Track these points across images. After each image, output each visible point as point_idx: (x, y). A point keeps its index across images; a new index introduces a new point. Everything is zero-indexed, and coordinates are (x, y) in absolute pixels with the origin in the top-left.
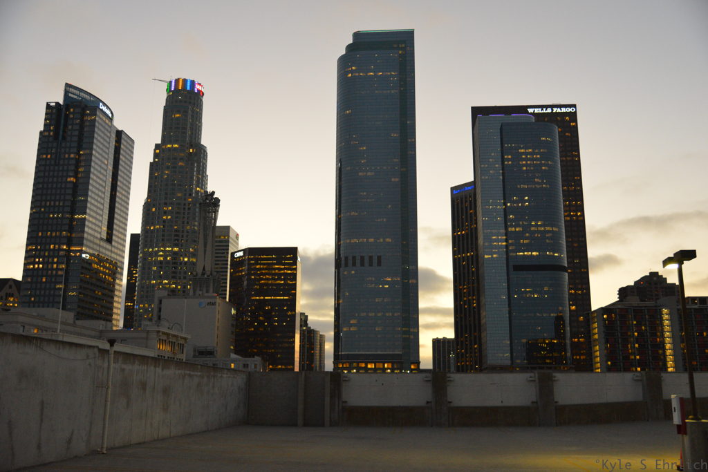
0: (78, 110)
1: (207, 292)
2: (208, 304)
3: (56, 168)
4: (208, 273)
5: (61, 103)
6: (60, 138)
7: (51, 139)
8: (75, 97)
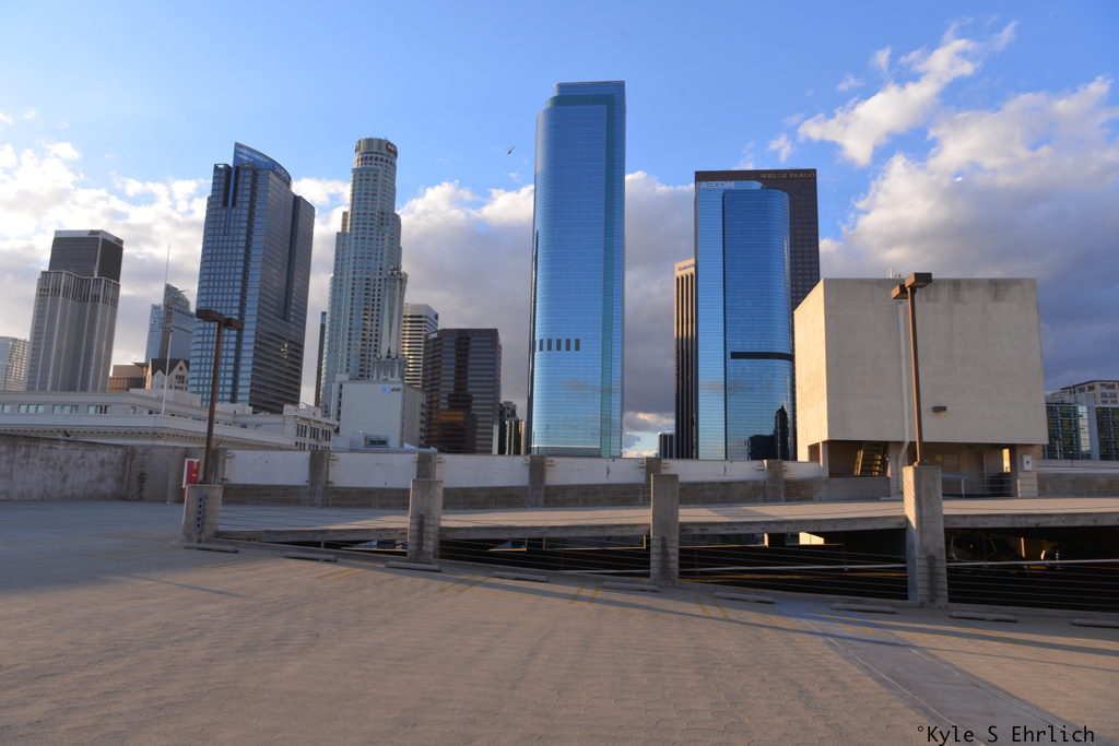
0: (250, 173)
1: (392, 376)
2: (393, 390)
3: (226, 238)
4: (393, 356)
5: (231, 165)
6: (230, 204)
7: (220, 205)
8: (246, 158)
